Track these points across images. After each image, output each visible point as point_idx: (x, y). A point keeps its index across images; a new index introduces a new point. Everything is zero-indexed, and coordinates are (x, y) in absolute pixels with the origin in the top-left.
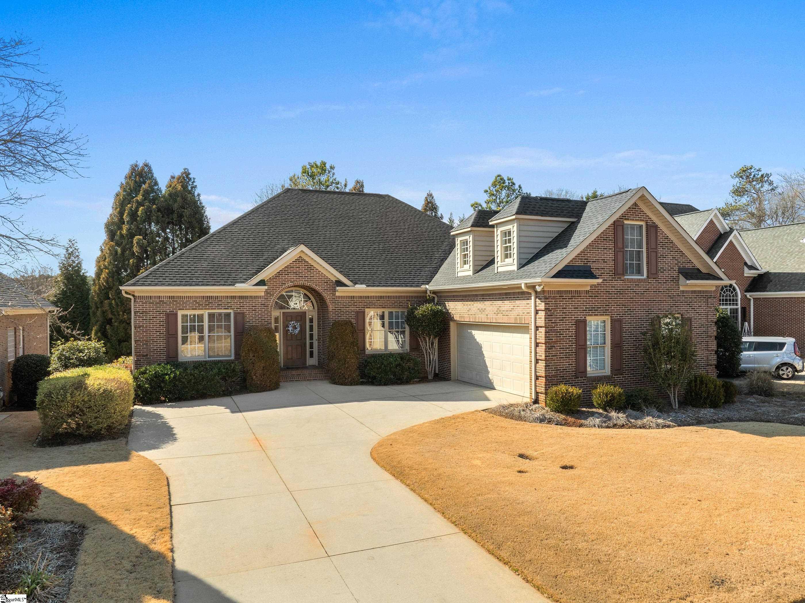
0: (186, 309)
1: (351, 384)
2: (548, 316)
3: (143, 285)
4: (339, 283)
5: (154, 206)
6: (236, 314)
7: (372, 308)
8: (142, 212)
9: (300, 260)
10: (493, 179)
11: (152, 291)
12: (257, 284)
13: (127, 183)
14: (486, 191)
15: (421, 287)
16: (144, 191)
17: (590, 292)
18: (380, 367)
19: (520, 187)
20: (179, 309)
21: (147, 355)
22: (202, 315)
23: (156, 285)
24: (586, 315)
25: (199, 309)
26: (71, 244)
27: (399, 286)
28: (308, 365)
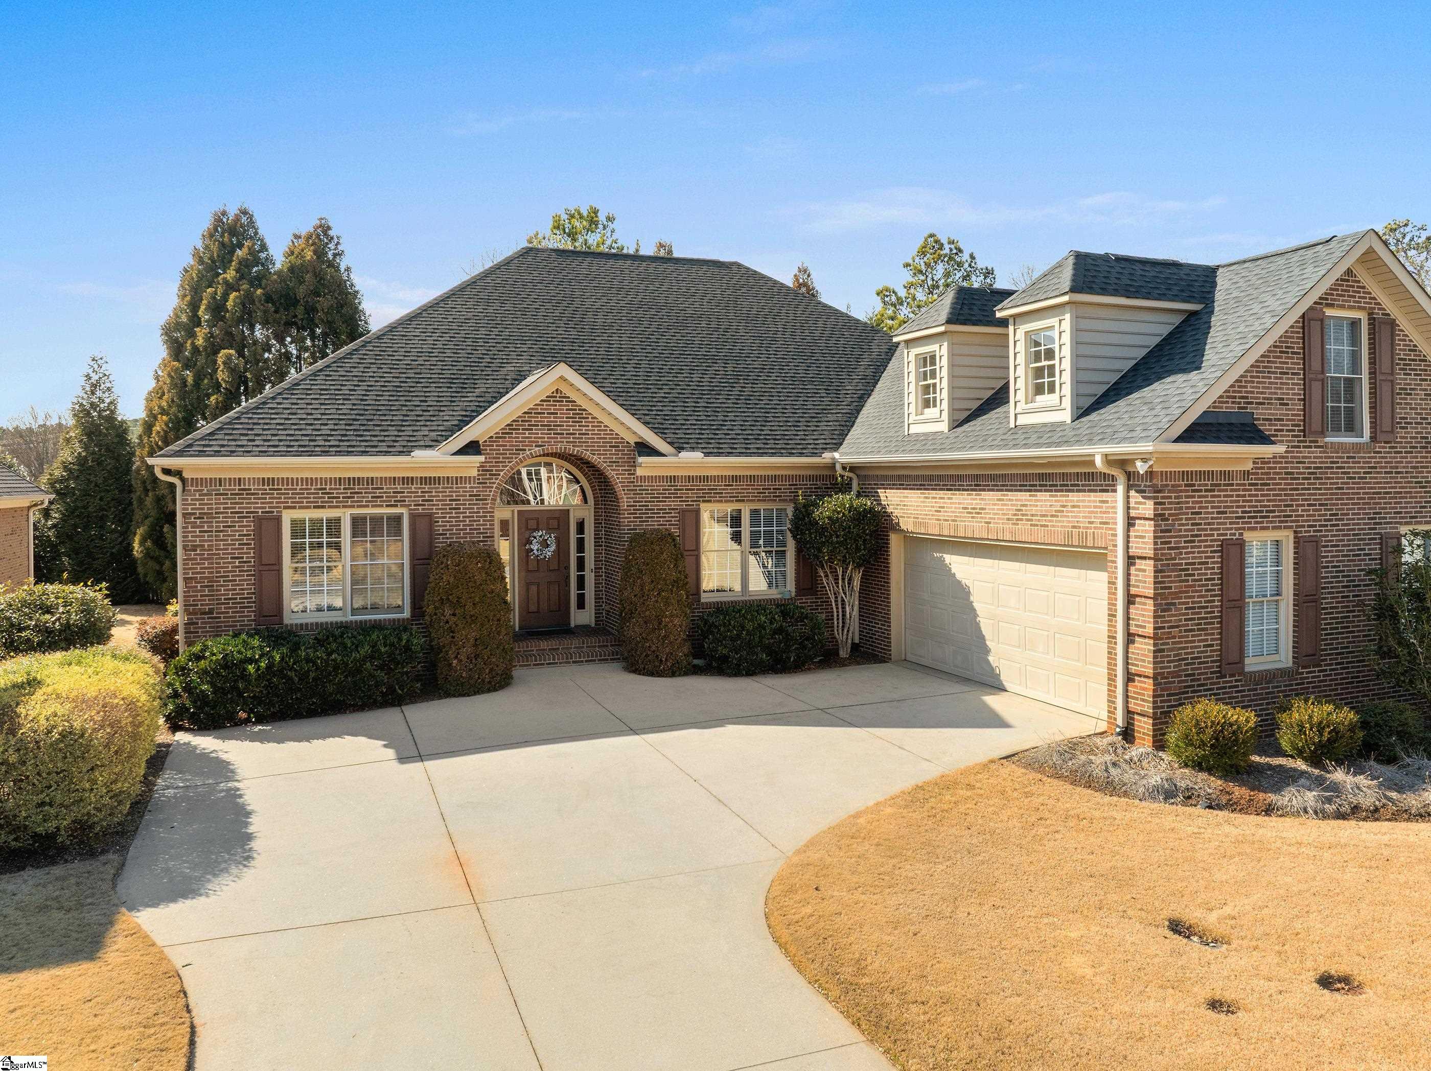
0: (300, 508)
1: (673, 673)
2: (1162, 531)
3: (201, 454)
4: (645, 449)
5: (259, 291)
6: (413, 517)
7: (714, 501)
8: (234, 301)
9: (557, 397)
10: (921, 242)
11: (222, 469)
12: (462, 452)
13: (207, 247)
14: (907, 265)
15: (823, 455)
16: (240, 263)
17: (1253, 474)
18: (739, 636)
19: (972, 257)
20: (285, 508)
21: (211, 612)
22: (338, 520)
23: (232, 453)
24: (1244, 529)
25: (330, 507)
26: (96, 366)
27: (773, 455)
28: (573, 625)
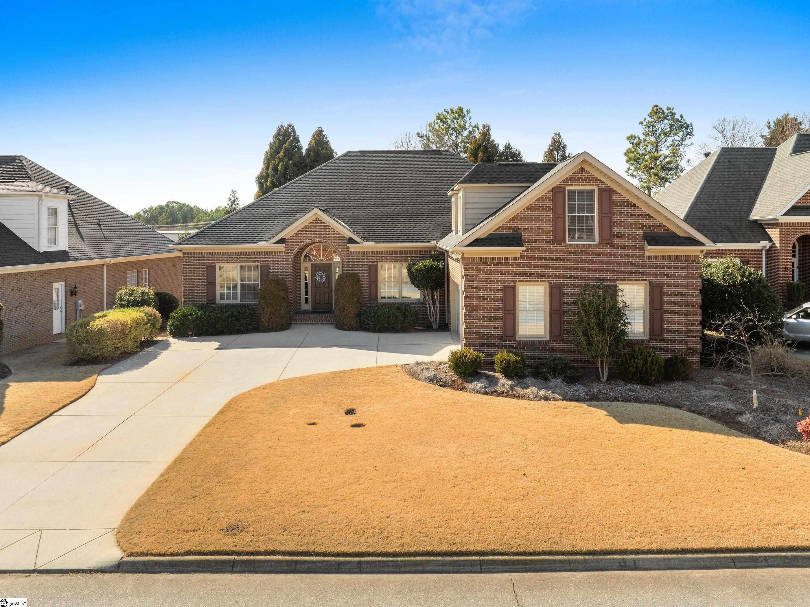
0: (222, 262)
1: (349, 329)
3: (187, 244)
4: (351, 241)
6: (261, 266)
7: (384, 261)
8: (281, 167)
9: (317, 221)
12: (278, 242)
14: (641, 123)
15: (431, 242)
16: (285, 149)
17: (521, 258)
20: (217, 262)
21: (192, 298)
22: (236, 267)
24: (516, 281)
25: (232, 262)
27: (409, 242)
